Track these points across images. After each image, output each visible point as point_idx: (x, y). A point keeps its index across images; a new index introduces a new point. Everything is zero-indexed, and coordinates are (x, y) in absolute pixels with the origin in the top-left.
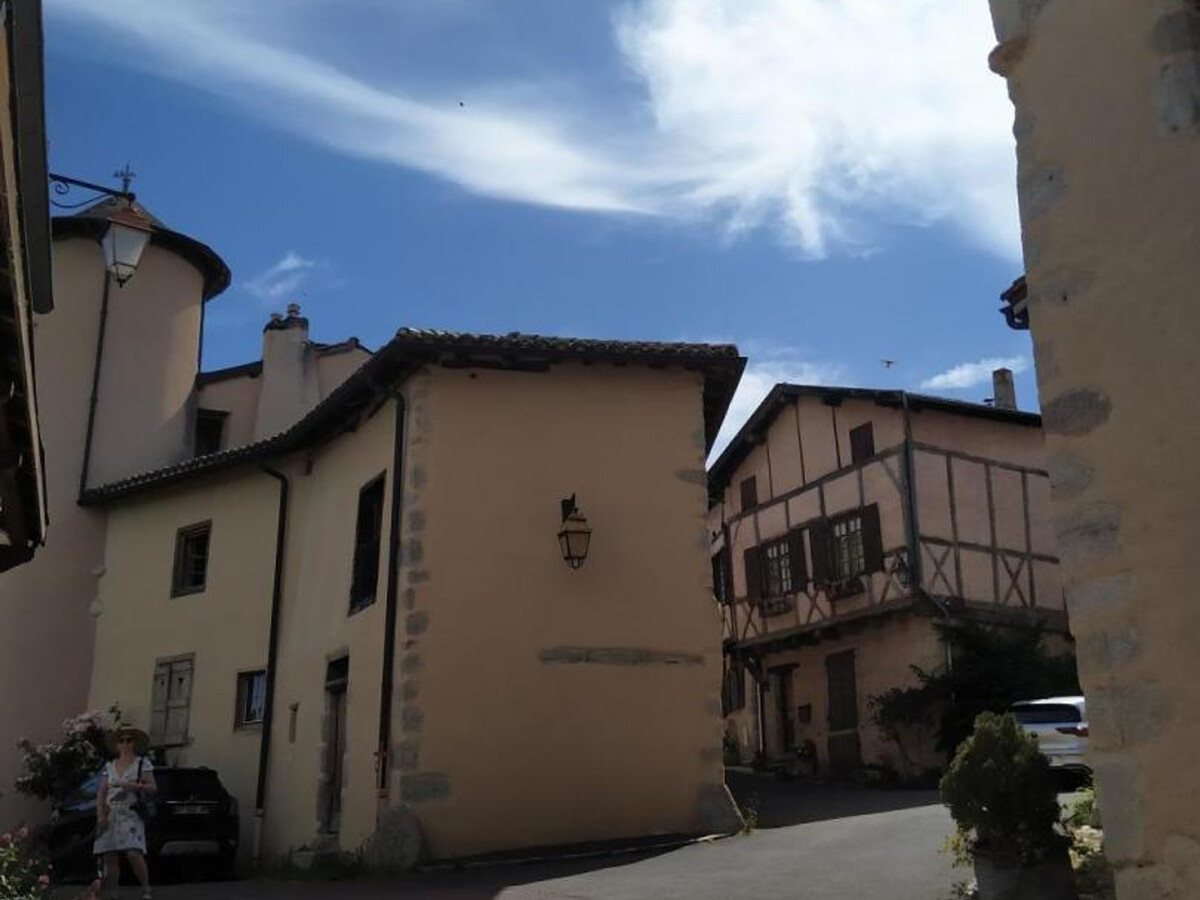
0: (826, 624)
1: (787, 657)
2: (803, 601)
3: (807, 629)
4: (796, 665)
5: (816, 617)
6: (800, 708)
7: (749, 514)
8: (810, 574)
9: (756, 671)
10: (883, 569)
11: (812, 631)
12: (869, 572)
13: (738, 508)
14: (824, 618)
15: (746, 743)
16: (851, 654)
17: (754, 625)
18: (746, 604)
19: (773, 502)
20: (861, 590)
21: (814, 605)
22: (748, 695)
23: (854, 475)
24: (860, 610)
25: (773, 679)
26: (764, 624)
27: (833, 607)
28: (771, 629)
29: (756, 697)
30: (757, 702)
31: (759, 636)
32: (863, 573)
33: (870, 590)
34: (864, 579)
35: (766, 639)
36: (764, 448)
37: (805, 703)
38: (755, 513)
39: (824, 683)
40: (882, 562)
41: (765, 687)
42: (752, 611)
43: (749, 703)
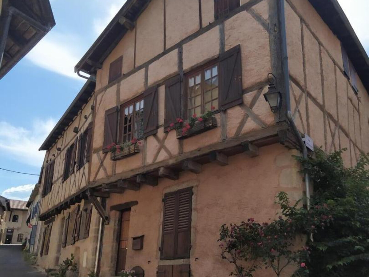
0: (171, 162)
1: (128, 196)
2: (152, 144)
3: (152, 168)
4: (136, 203)
5: (163, 156)
6: (134, 239)
7: (114, 84)
8: (162, 121)
9: (101, 207)
10: (241, 104)
11: (157, 170)
12: (224, 108)
13: (106, 81)
14: (171, 157)
15: (84, 265)
16: (189, 191)
17: (105, 170)
18: (101, 152)
19: (136, 70)
20: (215, 126)
21: (162, 146)
22: (93, 227)
23: (217, 28)
24: (209, 146)
25: (114, 215)
26: (114, 167)
27: (181, 146)
28: (119, 170)
29: (98, 230)
30: (98, 233)
31: (108, 177)
32: (217, 112)
33: (224, 126)
34: (218, 117)
35: (113, 179)
36: (133, 34)
37: (139, 234)
38: (119, 82)
39: (160, 217)
40: (241, 98)
41: (106, 220)
42: (105, 157)
43: (92, 234)
